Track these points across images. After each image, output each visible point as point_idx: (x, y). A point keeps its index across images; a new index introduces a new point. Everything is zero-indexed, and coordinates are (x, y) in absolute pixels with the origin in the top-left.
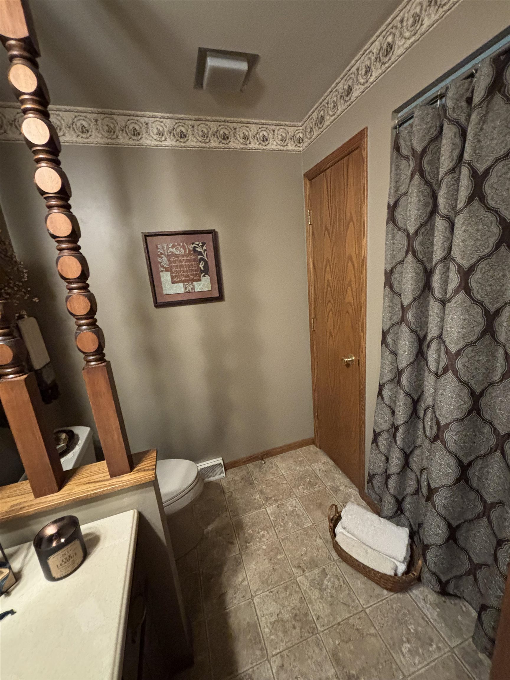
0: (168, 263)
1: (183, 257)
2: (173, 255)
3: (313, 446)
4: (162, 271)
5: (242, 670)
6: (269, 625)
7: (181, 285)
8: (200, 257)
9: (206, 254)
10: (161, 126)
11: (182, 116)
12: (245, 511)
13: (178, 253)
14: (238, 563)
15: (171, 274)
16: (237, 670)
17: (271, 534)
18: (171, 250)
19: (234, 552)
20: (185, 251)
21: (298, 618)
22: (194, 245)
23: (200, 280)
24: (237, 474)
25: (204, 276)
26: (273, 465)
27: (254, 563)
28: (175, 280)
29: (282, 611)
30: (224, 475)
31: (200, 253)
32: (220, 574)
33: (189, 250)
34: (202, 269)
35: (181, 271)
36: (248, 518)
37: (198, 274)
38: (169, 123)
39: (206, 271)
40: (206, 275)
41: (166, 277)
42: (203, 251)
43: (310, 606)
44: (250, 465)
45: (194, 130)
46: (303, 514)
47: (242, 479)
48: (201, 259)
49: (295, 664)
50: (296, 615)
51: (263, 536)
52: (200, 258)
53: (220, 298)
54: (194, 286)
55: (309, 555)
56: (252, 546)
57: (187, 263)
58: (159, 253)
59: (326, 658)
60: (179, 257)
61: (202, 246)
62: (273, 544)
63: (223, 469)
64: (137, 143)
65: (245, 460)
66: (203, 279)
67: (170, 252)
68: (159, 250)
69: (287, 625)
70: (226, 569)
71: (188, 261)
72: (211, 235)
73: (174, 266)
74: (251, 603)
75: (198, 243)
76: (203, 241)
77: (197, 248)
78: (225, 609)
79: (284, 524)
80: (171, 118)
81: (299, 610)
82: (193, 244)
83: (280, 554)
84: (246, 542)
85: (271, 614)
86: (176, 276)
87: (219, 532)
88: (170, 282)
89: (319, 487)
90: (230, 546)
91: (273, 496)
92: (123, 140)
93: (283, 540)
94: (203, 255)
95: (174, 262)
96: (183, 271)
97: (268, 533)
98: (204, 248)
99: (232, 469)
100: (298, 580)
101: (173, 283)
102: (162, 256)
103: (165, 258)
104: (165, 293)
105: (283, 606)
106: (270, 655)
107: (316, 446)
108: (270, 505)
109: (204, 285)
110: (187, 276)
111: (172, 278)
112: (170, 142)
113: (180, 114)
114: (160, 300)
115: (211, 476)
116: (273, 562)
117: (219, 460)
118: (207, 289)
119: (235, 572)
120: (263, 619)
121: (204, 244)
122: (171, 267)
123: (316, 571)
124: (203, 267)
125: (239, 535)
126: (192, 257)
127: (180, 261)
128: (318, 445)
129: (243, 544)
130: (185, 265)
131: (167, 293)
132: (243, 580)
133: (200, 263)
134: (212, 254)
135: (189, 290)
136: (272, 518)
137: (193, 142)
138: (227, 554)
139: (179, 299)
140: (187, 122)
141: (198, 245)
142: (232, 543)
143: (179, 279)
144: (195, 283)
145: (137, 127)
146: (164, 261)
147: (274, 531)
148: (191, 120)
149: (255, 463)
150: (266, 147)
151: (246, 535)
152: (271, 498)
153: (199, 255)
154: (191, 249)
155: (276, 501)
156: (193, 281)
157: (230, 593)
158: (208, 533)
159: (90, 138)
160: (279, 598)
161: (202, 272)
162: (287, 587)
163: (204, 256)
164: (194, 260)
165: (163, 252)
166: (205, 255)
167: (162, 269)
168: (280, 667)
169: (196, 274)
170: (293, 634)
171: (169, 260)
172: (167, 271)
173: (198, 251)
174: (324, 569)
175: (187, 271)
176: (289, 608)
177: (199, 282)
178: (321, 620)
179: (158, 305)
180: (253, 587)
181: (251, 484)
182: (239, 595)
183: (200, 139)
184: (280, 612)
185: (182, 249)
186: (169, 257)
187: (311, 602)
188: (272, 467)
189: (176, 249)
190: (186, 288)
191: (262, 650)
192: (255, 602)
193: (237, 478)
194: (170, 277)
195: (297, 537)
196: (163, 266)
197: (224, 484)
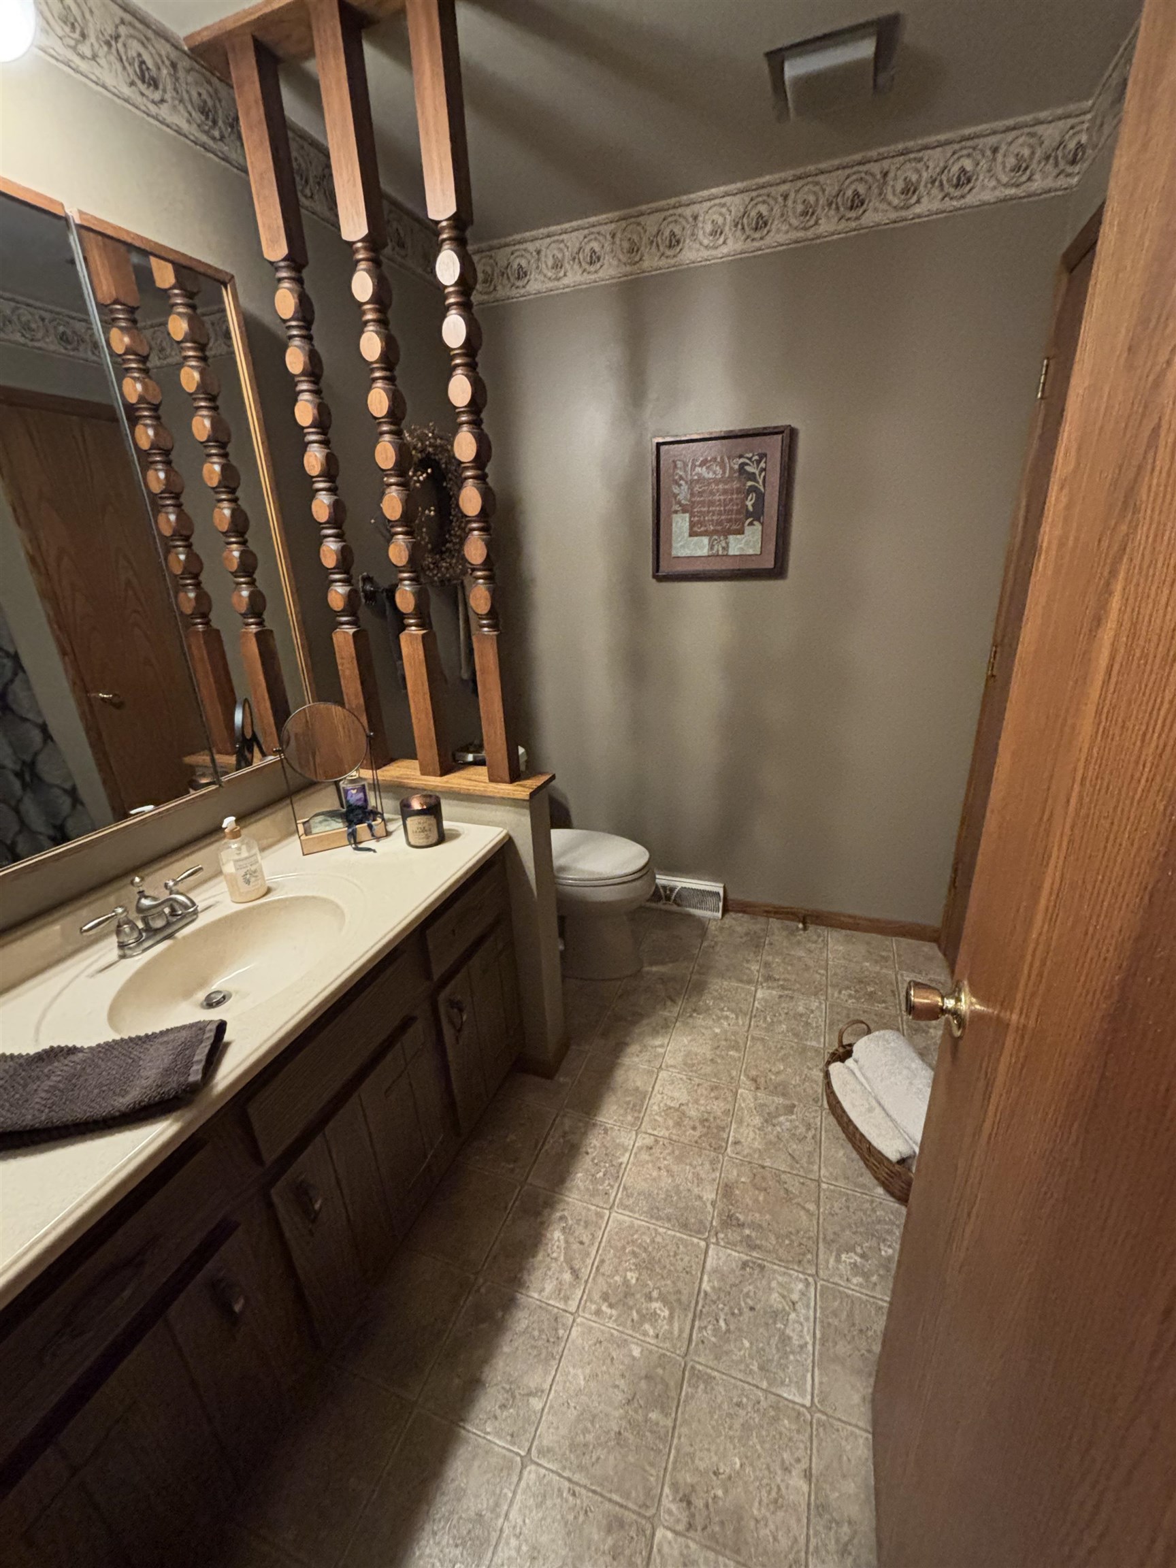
0: (689, 496)
1: (717, 485)
2: (701, 479)
3: (934, 945)
4: (676, 512)
5: (601, 1119)
6: (662, 1105)
7: (705, 540)
8: (750, 483)
9: (765, 477)
10: (721, 214)
11: (767, 178)
12: (722, 976)
13: (711, 475)
14: (666, 1026)
15: (690, 518)
16: (595, 1115)
17: (741, 1023)
18: (698, 469)
19: (670, 1012)
20: (724, 472)
21: (707, 1124)
22: (742, 460)
23: (741, 532)
24: (739, 924)
25: (751, 524)
26: (820, 940)
27: (689, 1038)
28: (695, 529)
29: (690, 1105)
30: (719, 914)
31: (752, 477)
32: (634, 1023)
33: (731, 468)
34: (751, 508)
35: (709, 512)
36: (717, 985)
37: (740, 520)
38: (736, 204)
39: (757, 514)
40: (755, 523)
41: (680, 524)
42: (757, 473)
43: (734, 1126)
44: (775, 923)
45: (785, 206)
46: (817, 1027)
47: (747, 934)
48: (753, 489)
49: (668, 1158)
50: (707, 1120)
51: (727, 1018)
52: (751, 486)
53: (778, 571)
54: (727, 544)
55: (782, 1077)
56: (700, 1020)
57: (722, 497)
58: (677, 477)
59: (714, 1180)
60: (709, 484)
61: (759, 462)
62: (735, 1033)
63: (721, 904)
64: (672, 261)
65: (771, 909)
66: (748, 529)
67: (698, 474)
68: (678, 471)
69: (686, 1122)
70: (645, 1022)
71: (725, 492)
72: (780, 437)
73: (699, 502)
74: (653, 1074)
75: (750, 455)
76: (760, 451)
77: (747, 464)
78: (618, 1057)
79: (773, 1022)
80: (742, 192)
81: (715, 1118)
82: (741, 456)
83: (736, 1050)
84: (695, 1011)
85: (672, 1099)
86: (699, 522)
87: (663, 980)
88: (687, 534)
89: (887, 1008)
90: (669, 1003)
91: (785, 980)
92: (651, 262)
93: (753, 1038)
94: (755, 480)
95: (700, 494)
96: (713, 512)
97: (737, 1018)
98: (762, 465)
99: (740, 915)
100: (740, 1091)
101: (691, 535)
102: (682, 482)
103: (685, 487)
104: (674, 553)
105: (696, 1102)
106: (643, 1128)
107: (939, 947)
108: (769, 988)
109: (747, 543)
110: (719, 523)
111: (692, 524)
112: (733, 245)
113: (761, 175)
114: (665, 569)
115: (696, 907)
116: (718, 1053)
117: (718, 888)
118: (751, 552)
119: (655, 1032)
120: (659, 1096)
121: (762, 456)
122: (693, 503)
123: (780, 1100)
124: (753, 505)
125: (690, 997)
126: (736, 485)
127: (712, 493)
128: (943, 946)
129: (689, 1010)
130: (719, 500)
131: (679, 555)
132: (662, 1046)
133: (748, 495)
134: (775, 478)
135: (718, 551)
136: (756, 1004)
137: (779, 235)
138: (658, 1007)
139: (698, 567)
140: (773, 190)
141: (750, 459)
142: (673, 1001)
143: (702, 529)
144: (731, 538)
145: (677, 230)
146: (683, 492)
147: (747, 1022)
148: (784, 182)
149: (788, 923)
150: (962, 201)
151: (701, 1003)
152: (778, 980)
153: (750, 479)
154: (736, 467)
155: (783, 988)
156: (727, 533)
157: (634, 1048)
158: (648, 973)
159: (601, 271)
160: (696, 1091)
161: (748, 514)
162: (716, 1087)
163: (758, 482)
164: (739, 491)
165: (684, 476)
166: (761, 481)
167: (677, 507)
168: (647, 1147)
169: (736, 521)
170: (688, 1133)
171: (691, 488)
172: (684, 511)
173: (748, 473)
174: (794, 1106)
175: (720, 513)
176: (702, 1108)
177: (738, 536)
178: (739, 1148)
179: (660, 577)
180: (669, 1060)
181: (757, 946)
182: (646, 1056)
183: (795, 222)
184: (687, 1104)
185: (718, 468)
186: (691, 483)
187: (741, 1122)
188: (816, 942)
189: (707, 468)
190: (712, 547)
191: (637, 1118)
192: (660, 1075)
193: (739, 929)
194: (688, 524)
195: (782, 1048)
196: (679, 503)
197: (712, 927)
